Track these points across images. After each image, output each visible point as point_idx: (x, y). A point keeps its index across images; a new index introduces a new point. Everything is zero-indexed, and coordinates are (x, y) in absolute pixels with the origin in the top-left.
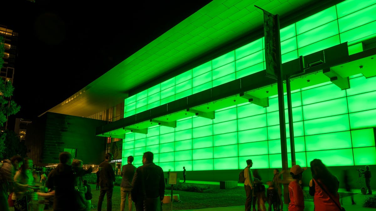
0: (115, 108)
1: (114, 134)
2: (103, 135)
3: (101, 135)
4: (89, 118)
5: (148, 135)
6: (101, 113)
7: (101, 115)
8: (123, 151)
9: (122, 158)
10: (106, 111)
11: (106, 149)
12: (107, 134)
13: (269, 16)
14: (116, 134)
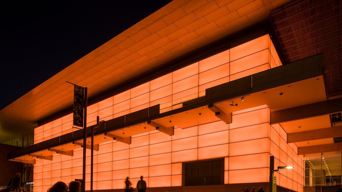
0: (29, 136)
1: (24, 159)
2: (13, 160)
3: (12, 160)
4: (5, 144)
5: (53, 161)
6: (17, 139)
7: (17, 141)
8: (34, 174)
9: (34, 181)
10: (21, 138)
11: (23, 173)
12: (18, 159)
13: (79, 88)
14: (25, 160)
